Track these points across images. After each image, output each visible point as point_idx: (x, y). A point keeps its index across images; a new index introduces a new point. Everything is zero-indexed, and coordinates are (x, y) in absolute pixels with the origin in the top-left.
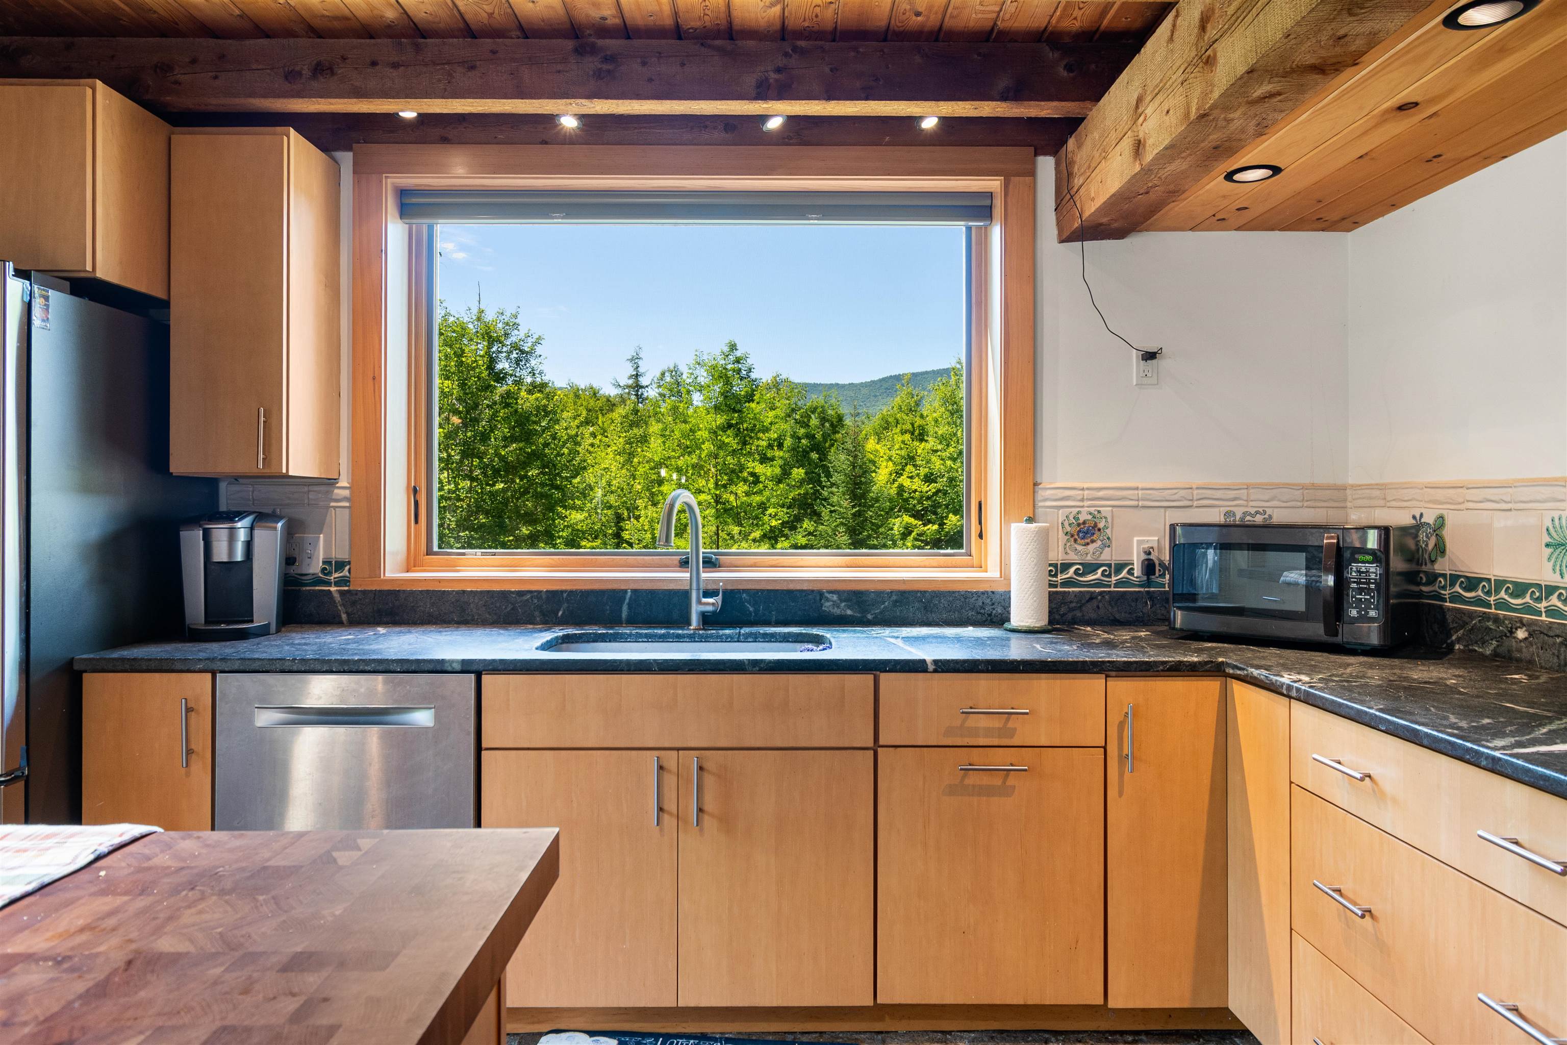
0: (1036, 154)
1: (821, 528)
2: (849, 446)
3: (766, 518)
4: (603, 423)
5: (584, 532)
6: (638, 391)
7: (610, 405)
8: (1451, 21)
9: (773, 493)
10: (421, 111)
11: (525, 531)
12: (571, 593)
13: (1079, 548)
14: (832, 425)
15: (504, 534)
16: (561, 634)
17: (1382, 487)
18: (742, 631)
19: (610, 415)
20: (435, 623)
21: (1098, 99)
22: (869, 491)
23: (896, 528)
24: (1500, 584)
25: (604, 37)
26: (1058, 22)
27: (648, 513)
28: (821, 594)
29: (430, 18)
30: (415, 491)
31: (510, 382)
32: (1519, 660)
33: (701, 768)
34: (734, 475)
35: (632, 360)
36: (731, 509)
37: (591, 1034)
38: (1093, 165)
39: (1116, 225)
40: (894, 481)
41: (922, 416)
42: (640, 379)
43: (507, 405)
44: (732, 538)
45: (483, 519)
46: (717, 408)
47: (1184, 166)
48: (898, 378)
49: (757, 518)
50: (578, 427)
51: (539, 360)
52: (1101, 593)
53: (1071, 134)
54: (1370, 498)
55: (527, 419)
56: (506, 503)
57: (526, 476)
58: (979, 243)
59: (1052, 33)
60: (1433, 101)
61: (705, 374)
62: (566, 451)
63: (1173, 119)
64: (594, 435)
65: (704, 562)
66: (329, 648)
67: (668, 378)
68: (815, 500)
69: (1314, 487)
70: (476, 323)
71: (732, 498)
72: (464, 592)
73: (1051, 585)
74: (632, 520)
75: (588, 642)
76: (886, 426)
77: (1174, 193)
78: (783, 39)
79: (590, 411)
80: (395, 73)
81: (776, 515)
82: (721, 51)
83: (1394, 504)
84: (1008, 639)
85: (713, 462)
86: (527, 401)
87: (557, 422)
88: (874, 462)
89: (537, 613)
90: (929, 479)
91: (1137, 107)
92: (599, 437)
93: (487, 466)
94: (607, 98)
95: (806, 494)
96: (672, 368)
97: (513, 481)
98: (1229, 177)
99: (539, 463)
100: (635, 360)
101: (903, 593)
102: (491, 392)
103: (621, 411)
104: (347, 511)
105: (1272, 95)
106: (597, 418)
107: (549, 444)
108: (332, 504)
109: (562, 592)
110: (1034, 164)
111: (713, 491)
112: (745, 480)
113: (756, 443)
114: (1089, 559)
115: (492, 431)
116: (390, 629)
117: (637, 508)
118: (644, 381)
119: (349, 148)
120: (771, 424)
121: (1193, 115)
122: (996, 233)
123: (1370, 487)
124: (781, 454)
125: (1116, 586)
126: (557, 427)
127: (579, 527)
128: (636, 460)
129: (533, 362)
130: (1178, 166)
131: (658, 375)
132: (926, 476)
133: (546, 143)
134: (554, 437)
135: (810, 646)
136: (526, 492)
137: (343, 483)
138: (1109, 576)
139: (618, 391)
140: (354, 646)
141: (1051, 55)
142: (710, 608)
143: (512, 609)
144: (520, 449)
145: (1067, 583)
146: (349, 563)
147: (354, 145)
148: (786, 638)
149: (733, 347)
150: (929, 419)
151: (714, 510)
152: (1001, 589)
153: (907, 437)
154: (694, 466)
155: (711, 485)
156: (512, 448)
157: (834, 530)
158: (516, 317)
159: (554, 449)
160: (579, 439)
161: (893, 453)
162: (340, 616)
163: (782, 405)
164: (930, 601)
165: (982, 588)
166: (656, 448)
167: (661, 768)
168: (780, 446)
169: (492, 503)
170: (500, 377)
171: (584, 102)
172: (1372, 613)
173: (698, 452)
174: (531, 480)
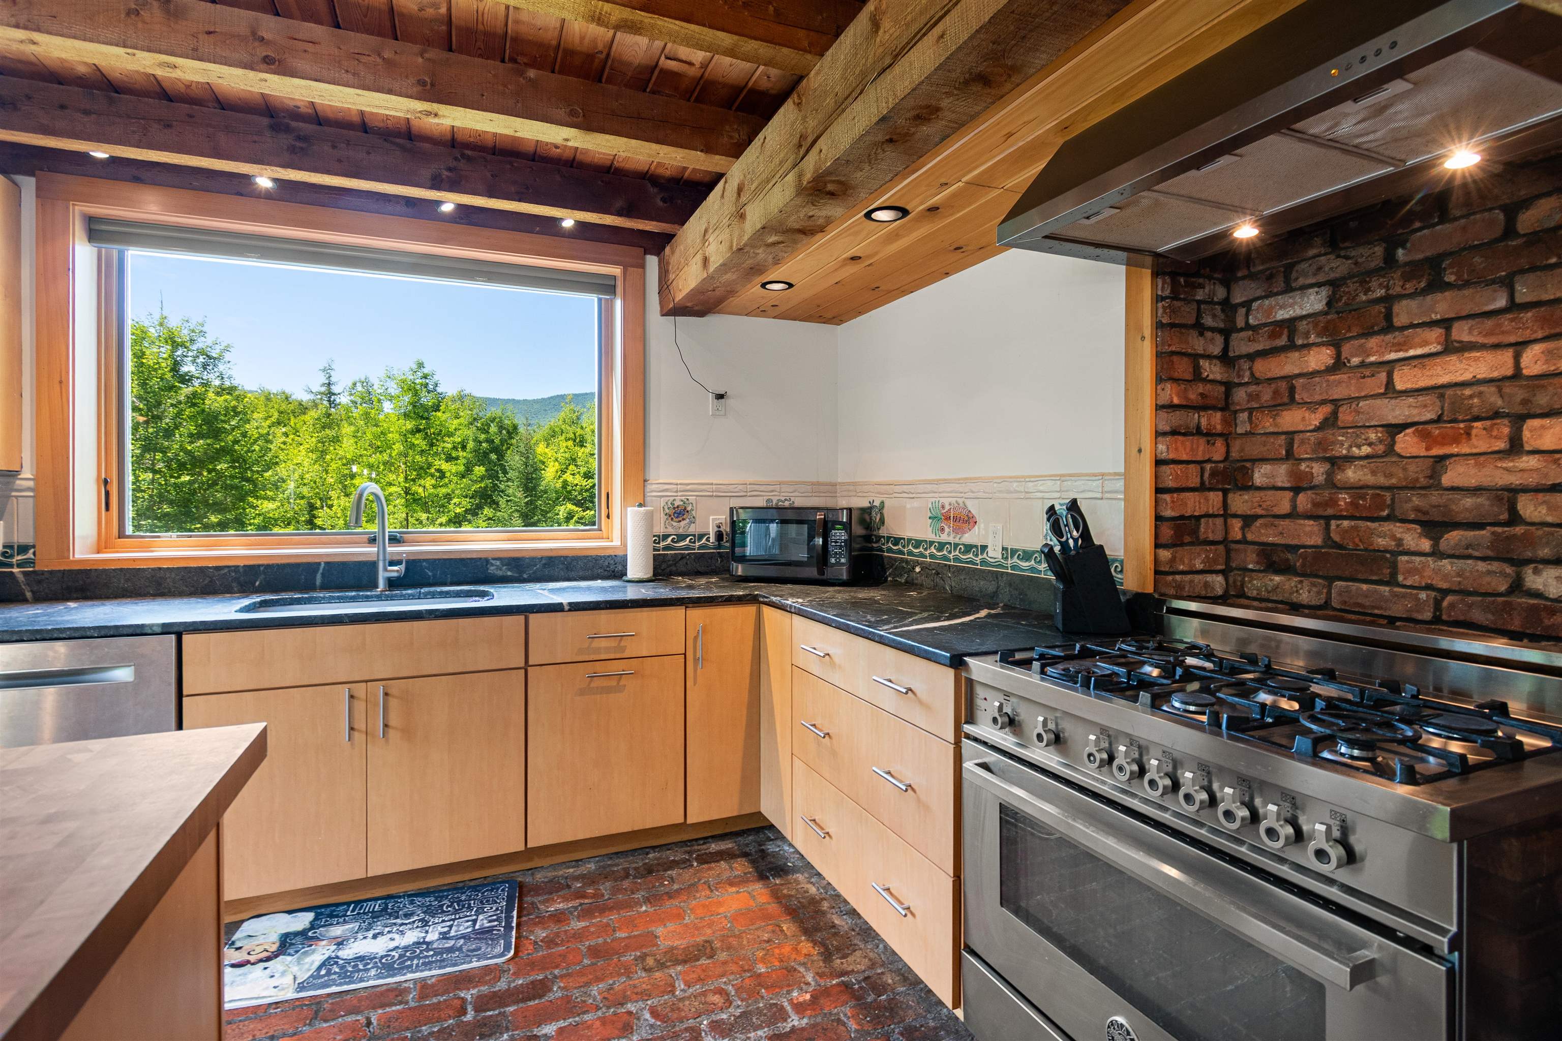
0: (645, 254)
1: (499, 514)
2: (522, 449)
3: (451, 507)
4: (295, 424)
5: (276, 520)
6: (330, 397)
7: (303, 409)
8: (868, 215)
9: (457, 486)
10: (114, 155)
11: (214, 519)
12: (268, 566)
13: (675, 524)
14: (508, 432)
15: (191, 522)
16: (258, 599)
17: (854, 484)
18: (422, 591)
19: (302, 417)
20: (130, 596)
21: (683, 224)
22: (539, 485)
23: (561, 513)
24: (909, 540)
25: (297, 121)
26: (655, 169)
27: (341, 503)
28: (487, 561)
29: (125, 79)
30: (106, 482)
31: (196, 384)
32: (916, 585)
33: (386, 694)
34: (422, 471)
35: (324, 370)
36: (420, 499)
37: (290, 912)
38: (680, 267)
39: (696, 308)
40: (560, 477)
41: (582, 428)
42: (333, 387)
43: (194, 405)
44: (421, 523)
45: (166, 508)
46: (406, 416)
47: (734, 277)
48: (562, 397)
49: (443, 506)
50: (269, 427)
51: (228, 365)
52: (689, 554)
53: (668, 243)
54: (849, 491)
55: (216, 418)
56: (193, 493)
57: (214, 470)
58: (607, 311)
59: (652, 175)
60: (869, 257)
61: (395, 386)
62: (257, 448)
63: (724, 248)
64: (286, 435)
65: (389, 539)
66: (17, 622)
67: (359, 388)
68: (494, 492)
69: (819, 484)
70: (158, 328)
71: (420, 490)
72: (160, 569)
73: (655, 550)
74: (325, 508)
75: (285, 605)
76: (553, 434)
77: (731, 293)
78: (453, 146)
79: (282, 413)
80: (86, 119)
81: (460, 504)
82: (403, 148)
83: (860, 494)
84: (625, 587)
85: (403, 460)
86: (214, 402)
87: (248, 421)
88: (543, 463)
89: (234, 584)
90: (588, 476)
91: (704, 235)
92: (292, 436)
93: (172, 460)
94: (300, 169)
95: (486, 487)
96: (363, 380)
97: (200, 474)
98: (764, 285)
99: (228, 458)
100: (327, 371)
101: (550, 559)
102: (176, 392)
103: (313, 414)
104: (31, 500)
105: (779, 243)
106: (289, 419)
107: (239, 441)
108: (14, 494)
109: (259, 566)
110: (644, 260)
111: (403, 484)
112: (432, 476)
113: (442, 445)
114: (681, 531)
115: (177, 427)
116: (81, 604)
117: (330, 498)
118: (335, 389)
119: (31, 174)
120: (455, 430)
121: (734, 248)
122: (618, 304)
123: (849, 484)
124: (465, 454)
125: (699, 549)
126: (247, 426)
127: (271, 515)
128: (328, 457)
129: (221, 367)
130: (729, 276)
131: (350, 385)
132: (585, 474)
133: (242, 195)
134: (244, 435)
135: (477, 599)
136: (215, 483)
137: (27, 473)
138: (694, 542)
139: (312, 397)
140: (45, 618)
141: (652, 190)
142: (395, 574)
143: (210, 582)
144: (208, 445)
145: (667, 548)
146: (34, 547)
147: (37, 172)
148: (458, 595)
149: (421, 365)
150: (588, 430)
151: (403, 500)
152: (620, 553)
153: (570, 443)
154: (385, 464)
155: (401, 479)
156: (198, 444)
157: (510, 515)
158: (203, 325)
159: (244, 446)
160: (271, 437)
161: (559, 455)
162: (24, 595)
163: (466, 416)
164: (570, 564)
165: (607, 553)
166: (348, 447)
167: (352, 697)
168: (464, 448)
169: (178, 493)
170: (186, 379)
171: (278, 169)
172: (843, 560)
173: (388, 451)
174: (220, 474)
